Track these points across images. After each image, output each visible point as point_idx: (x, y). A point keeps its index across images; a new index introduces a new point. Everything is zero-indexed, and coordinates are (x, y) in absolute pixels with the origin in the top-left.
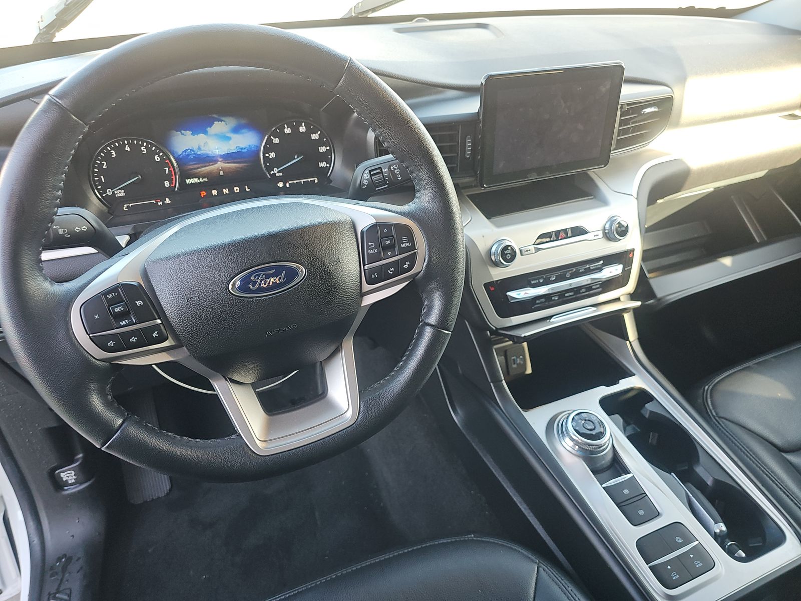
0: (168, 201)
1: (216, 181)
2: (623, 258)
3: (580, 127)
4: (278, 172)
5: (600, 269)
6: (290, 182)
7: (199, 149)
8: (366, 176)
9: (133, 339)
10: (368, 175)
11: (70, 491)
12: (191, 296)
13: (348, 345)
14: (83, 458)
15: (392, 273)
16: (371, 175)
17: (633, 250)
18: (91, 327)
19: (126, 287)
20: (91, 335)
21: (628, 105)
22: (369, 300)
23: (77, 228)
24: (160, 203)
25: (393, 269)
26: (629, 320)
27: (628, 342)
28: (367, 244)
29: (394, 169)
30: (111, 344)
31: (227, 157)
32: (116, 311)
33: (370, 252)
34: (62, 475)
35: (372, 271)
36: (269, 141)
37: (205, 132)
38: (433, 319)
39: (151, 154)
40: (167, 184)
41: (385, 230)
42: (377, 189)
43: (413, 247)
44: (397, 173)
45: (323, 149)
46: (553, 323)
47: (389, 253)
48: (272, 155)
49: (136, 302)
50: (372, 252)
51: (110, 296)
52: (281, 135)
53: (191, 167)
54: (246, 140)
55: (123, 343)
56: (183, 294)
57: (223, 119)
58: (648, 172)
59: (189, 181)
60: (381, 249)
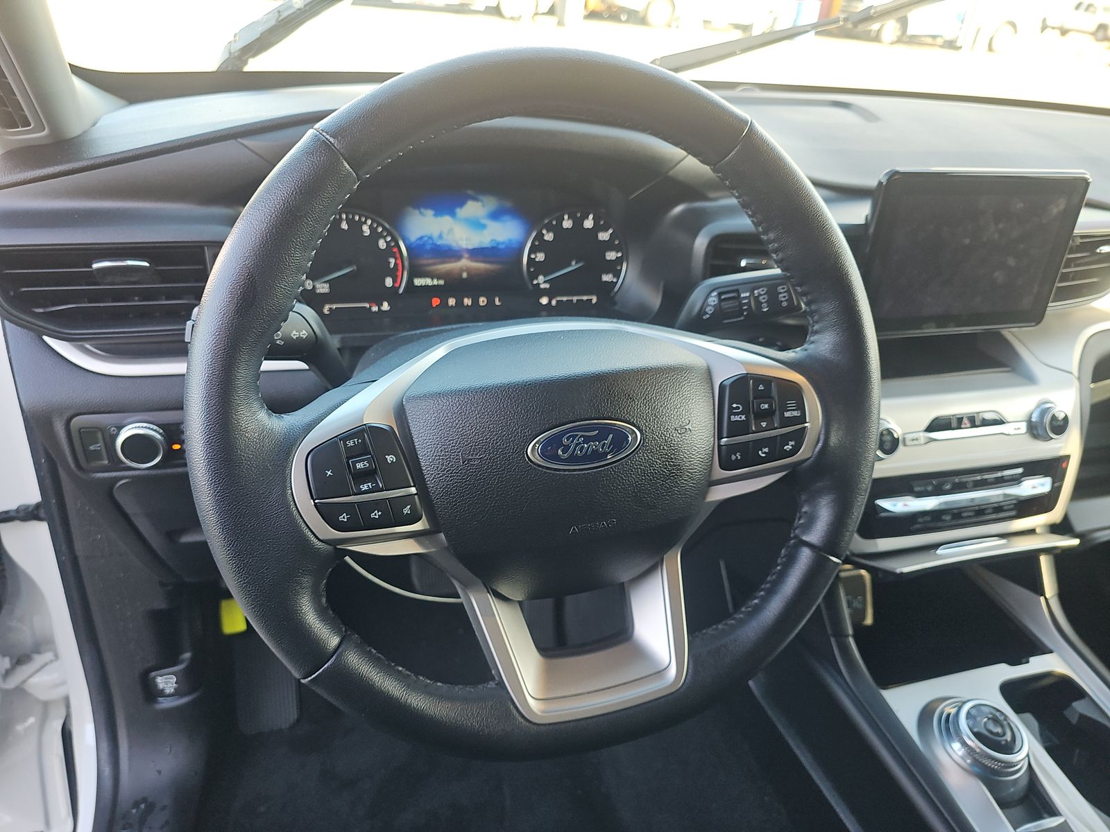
0: (386, 307)
1: (456, 285)
2: (1052, 467)
3: (1011, 262)
4: (545, 282)
5: (1016, 480)
6: (559, 299)
7: (440, 236)
8: (713, 300)
9: (376, 515)
10: (716, 299)
11: (165, 704)
12: (470, 457)
13: (675, 559)
14: (192, 659)
15: (764, 455)
16: (721, 300)
17: (1067, 457)
18: (319, 489)
19: (374, 430)
20: (316, 501)
21: (1082, 237)
22: (720, 493)
23: (294, 332)
24: (375, 309)
25: (766, 450)
26: (1046, 566)
27: (1042, 599)
28: (730, 404)
29: (760, 295)
30: (344, 518)
31: (476, 253)
32: (358, 467)
33: (733, 418)
34: (159, 680)
35: (732, 448)
36: (540, 236)
37: (453, 214)
38: (815, 535)
39: (375, 236)
40: (389, 282)
41: (761, 387)
42: (725, 321)
43: (802, 419)
44: (763, 301)
45: (611, 256)
46: (941, 557)
47: (764, 424)
48: (540, 257)
49: (387, 457)
50: (737, 418)
51: (350, 443)
52: (557, 230)
53: (425, 262)
54: (506, 232)
55: (361, 519)
56: (459, 452)
57: (481, 197)
58: (1091, 341)
59: (418, 282)
60: (752, 416)
